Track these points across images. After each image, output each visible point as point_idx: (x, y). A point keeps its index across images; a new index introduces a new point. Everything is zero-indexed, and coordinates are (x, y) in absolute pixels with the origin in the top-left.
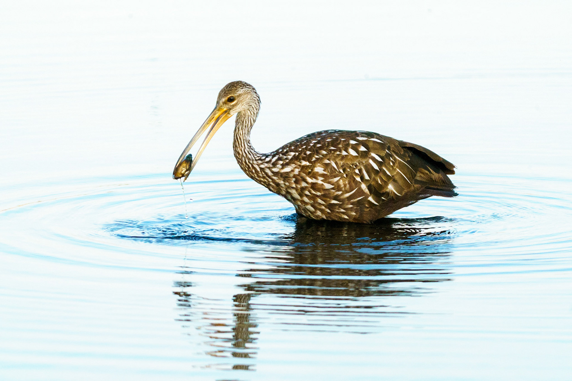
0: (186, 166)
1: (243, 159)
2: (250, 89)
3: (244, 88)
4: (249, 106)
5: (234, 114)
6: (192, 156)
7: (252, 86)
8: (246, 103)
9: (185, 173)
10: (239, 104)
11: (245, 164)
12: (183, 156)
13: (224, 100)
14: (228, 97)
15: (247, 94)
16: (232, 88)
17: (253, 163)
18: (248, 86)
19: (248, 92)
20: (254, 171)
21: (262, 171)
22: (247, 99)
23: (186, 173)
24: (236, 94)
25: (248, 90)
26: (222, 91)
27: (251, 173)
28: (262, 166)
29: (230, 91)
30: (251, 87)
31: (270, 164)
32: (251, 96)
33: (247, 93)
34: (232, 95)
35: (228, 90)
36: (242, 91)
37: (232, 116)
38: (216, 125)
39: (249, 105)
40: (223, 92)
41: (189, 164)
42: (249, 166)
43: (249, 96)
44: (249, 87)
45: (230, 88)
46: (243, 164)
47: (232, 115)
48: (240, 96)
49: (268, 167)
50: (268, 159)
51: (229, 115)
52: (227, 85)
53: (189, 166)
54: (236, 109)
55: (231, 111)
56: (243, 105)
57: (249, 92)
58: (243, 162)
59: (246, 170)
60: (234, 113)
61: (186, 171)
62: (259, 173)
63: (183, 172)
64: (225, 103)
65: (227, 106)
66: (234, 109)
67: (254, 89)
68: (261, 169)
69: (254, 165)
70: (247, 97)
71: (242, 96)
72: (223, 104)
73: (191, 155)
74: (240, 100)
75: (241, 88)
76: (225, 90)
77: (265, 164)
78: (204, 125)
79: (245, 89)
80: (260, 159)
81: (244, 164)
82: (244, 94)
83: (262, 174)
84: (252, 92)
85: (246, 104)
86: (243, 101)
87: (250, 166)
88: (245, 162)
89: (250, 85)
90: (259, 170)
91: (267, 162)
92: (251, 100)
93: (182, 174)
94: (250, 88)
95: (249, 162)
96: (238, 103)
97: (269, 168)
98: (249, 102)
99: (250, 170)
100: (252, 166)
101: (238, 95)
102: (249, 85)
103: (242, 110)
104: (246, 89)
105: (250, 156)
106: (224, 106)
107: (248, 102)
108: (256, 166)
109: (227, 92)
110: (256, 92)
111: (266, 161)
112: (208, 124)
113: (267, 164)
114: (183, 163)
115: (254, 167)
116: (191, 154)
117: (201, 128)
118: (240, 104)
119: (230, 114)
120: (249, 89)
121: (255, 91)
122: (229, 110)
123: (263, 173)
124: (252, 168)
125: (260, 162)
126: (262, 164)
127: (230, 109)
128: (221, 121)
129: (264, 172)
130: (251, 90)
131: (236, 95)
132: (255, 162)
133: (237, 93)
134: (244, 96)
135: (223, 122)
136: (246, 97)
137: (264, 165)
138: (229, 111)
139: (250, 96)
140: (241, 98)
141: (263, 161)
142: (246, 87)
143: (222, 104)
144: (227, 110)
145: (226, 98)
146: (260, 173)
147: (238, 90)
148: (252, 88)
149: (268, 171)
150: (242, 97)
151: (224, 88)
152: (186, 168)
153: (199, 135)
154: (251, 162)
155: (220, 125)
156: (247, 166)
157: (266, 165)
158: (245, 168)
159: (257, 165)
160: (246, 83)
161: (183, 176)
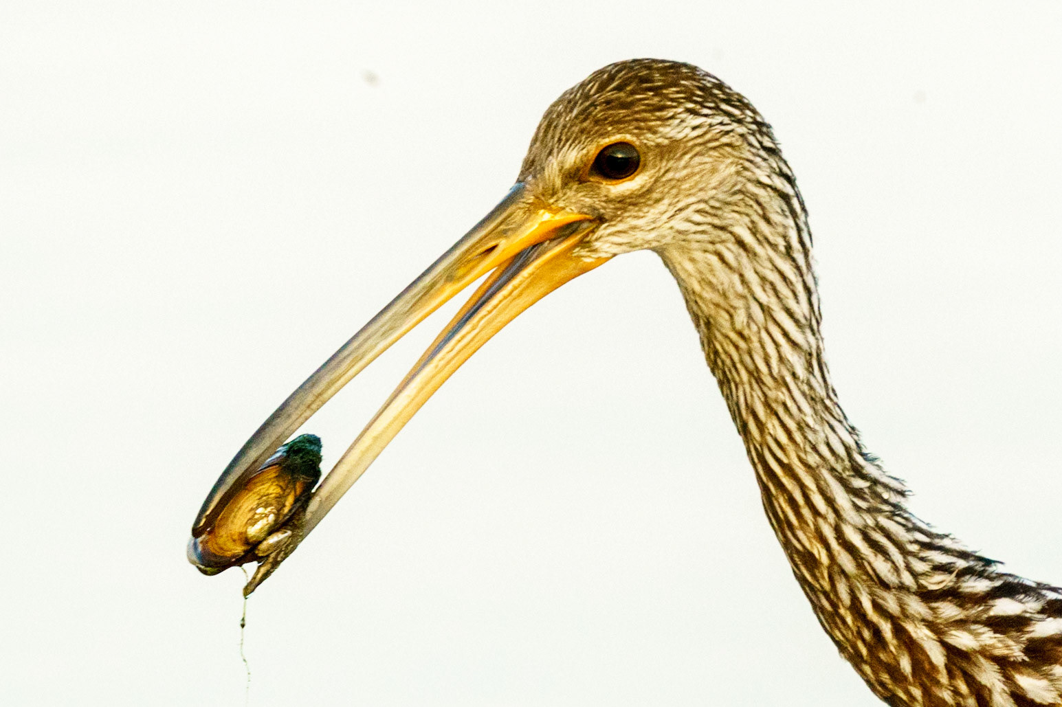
0: (280, 499)
1: (842, 589)
2: (742, 130)
3: (706, 111)
4: (715, 226)
5: (615, 255)
6: (323, 452)
7: (754, 111)
8: (702, 206)
9: (265, 539)
10: (658, 201)
11: (855, 620)
12: (265, 443)
13: (572, 156)
14: (606, 141)
15: (716, 154)
16: (633, 93)
17: (903, 610)
18: (728, 102)
19: (725, 140)
20: (906, 664)
21: (958, 673)
22: (714, 181)
23: (274, 539)
24: (649, 135)
25: (727, 133)
26: (568, 101)
27: (885, 677)
28: (962, 640)
29: (623, 112)
30: (749, 113)
31: (1011, 643)
32: (738, 173)
33: (714, 148)
34: (628, 138)
35: (608, 102)
36: (694, 128)
37: (601, 261)
38: (499, 296)
39: (716, 221)
40: (575, 112)
41: (299, 491)
42: (877, 632)
43: (727, 169)
44: (736, 112)
45: (619, 88)
46: (844, 622)
47: (603, 255)
48: (670, 150)
49: (997, 652)
50: (1005, 607)
51: (584, 252)
52: (602, 72)
53: (296, 501)
54: (634, 228)
55: (603, 230)
56: (680, 210)
57: (729, 145)
58: (842, 611)
59: (860, 655)
60: (615, 249)
61: (272, 531)
62: (938, 683)
63: (253, 531)
64: (574, 177)
65: (588, 201)
66: (621, 227)
67: (762, 127)
68: (953, 653)
69: (909, 627)
70: (714, 171)
71: (687, 157)
72: (565, 184)
73: (312, 443)
74: (670, 175)
75: (690, 105)
76: (586, 97)
77: (986, 629)
78: (427, 280)
79: (709, 121)
80: (951, 594)
81: (849, 620)
82: (698, 149)
83: (956, 692)
84: (751, 145)
85: (698, 211)
86: (686, 186)
87: (886, 628)
88: (856, 607)
89: (743, 105)
90: (937, 656)
91: (1001, 625)
92: (735, 193)
93: (246, 541)
94: (740, 121)
95: (877, 607)
96: (655, 195)
97: (1004, 664)
98: (717, 205)
99: (882, 656)
100: (899, 631)
101: (666, 142)
102: (740, 99)
103: (668, 240)
104: (719, 119)
105: (882, 567)
106: (570, 193)
107: (713, 203)
108: (920, 633)
109: (598, 112)
110: (773, 152)
111: (992, 613)
112: (450, 277)
113: (991, 634)
114: (265, 476)
115: (910, 637)
116: (318, 435)
117: (408, 296)
118: (666, 201)
119: (595, 251)
120: (735, 125)
121: (767, 143)
122: (590, 221)
123: (963, 688)
124: (898, 647)
125: (948, 610)
126: (961, 624)
127: (601, 220)
128: (535, 279)
129: (971, 681)
130: (742, 135)
131: (650, 139)
132: (916, 606)
133: (661, 129)
134: (697, 159)
135: (543, 290)
136: (708, 166)
137: (971, 632)
138: (593, 232)
139: (733, 169)
140: (679, 169)
141: (974, 611)
142: (717, 108)
143: (558, 183)
144: (581, 222)
145: (592, 149)
146: (943, 678)
147: (670, 113)
148: (755, 122)
149: (989, 676)
150: (682, 163)
151: (583, 85)
152: (277, 515)
153: (384, 335)
154: (892, 605)
155: (521, 302)
156: (867, 634)
157: (988, 637)
158: (855, 647)
159: (931, 626)
160: (720, 86)
161: (251, 551)
